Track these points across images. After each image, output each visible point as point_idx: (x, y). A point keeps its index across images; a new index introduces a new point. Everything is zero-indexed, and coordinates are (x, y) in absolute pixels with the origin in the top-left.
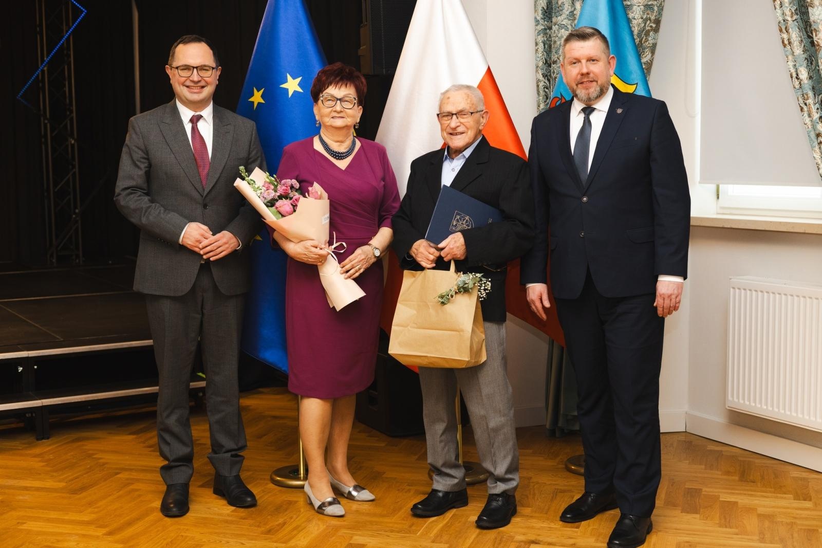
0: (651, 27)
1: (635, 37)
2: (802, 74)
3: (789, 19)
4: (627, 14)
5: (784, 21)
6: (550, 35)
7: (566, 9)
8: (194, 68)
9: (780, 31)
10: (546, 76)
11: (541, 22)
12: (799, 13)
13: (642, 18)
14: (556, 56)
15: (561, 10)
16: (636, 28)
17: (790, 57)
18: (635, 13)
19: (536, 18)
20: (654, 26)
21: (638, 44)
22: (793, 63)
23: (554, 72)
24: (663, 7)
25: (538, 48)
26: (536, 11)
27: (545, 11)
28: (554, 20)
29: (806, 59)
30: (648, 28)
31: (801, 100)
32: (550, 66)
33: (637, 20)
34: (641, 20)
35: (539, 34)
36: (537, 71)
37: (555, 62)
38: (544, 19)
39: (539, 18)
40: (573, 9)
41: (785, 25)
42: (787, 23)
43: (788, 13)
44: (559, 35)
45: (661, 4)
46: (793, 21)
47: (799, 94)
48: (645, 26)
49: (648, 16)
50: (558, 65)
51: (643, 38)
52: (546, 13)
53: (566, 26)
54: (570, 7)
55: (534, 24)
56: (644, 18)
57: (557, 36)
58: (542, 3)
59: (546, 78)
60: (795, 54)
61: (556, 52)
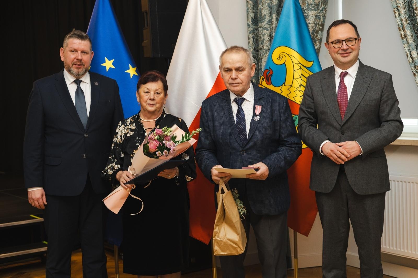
0: (319, 28)
1: (311, 34)
2: (414, 55)
3: (405, 23)
4: (306, 21)
5: (401, 24)
6: (257, 34)
7: (267, 18)
8: (343, 41)
9: (399, 30)
10: (255, 57)
11: (251, 26)
12: (410, 20)
13: (314, 23)
14: (262, 45)
15: (264, 19)
16: (311, 29)
17: (406, 45)
18: (310, 20)
19: (248, 24)
20: (321, 28)
21: (313, 38)
22: (408, 48)
23: (260, 55)
24: (325, 17)
25: (250, 41)
26: (248, 20)
28: (260, 25)
29: (415, 45)
31: (413, 69)
32: (257, 51)
33: (312, 24)
34: (313, 24)
35: (250, 33)
37: (261, 49)
38: (253, 24)
39: (250, 24)
40: (271, 18)
41: (402, 26)
42: (404, 25)
43: (404, 19)
44: (263, 33)
45: (324, 15)
46: (407, 24)
48: (316, 28)
49: (318, 22)
50: (263, 51)
51: (315, 34)
52: (254, 20)
53: (267, 28)
54: (269, 17)
55: (247, 27)
56: (315, 23)
57: (262, 34)
58: (252, 15)
59: (255, 58)
60: (409, 43)
61: (261, 43)
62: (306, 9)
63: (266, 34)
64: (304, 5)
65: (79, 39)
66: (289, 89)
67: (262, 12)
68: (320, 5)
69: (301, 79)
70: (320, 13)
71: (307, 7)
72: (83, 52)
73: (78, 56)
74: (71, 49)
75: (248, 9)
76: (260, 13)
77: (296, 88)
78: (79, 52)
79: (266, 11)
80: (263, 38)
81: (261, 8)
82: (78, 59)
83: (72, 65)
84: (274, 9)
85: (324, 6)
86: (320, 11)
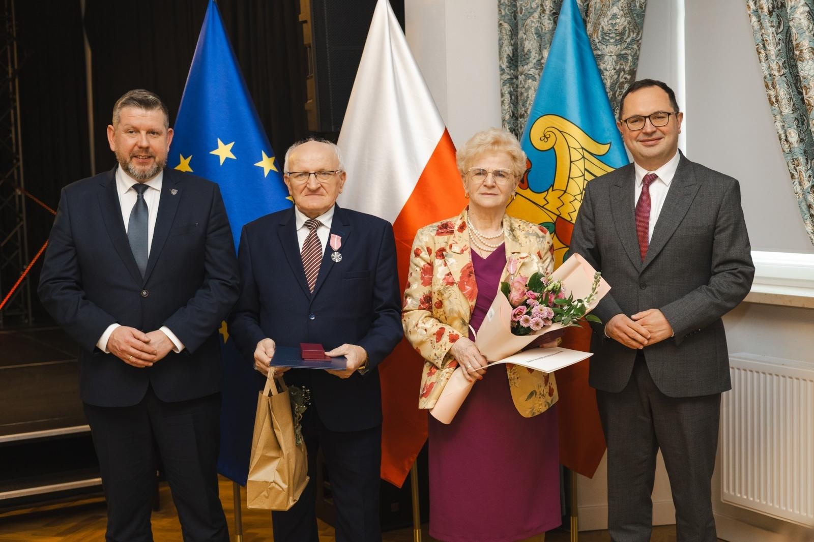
0: (625, 78)
1: (608, 90)
2: (792, 137)
3: (777, 74)
4: (597, 65)
5: (770, 75)
6: (517, 85)
7: (533, 57)
9: (766, 87)
10: (514, 130)
11: (507, 70)
12: (788, 67)
13: (615, 69)
14: (523, 109)
15: (528, 58)
16: (609, 80)
17: (778, 117)
18: (606, 64)
19: (500, 67)
20: (629, 77)
21: (612, 98)
22: (782, 124)
24: (638, 56)
25: (504, 100)
26: (501, 59)
27: (511, 59)
28: (520, 69)
29: (796, 119)
30: (621, 80)
31: (791, 165)
32: (517, 119)
33: (610, 72)
34: (613, 72)
35: (504, 84)
36: (503, 125)
37: (522, 116)
38: (509, 67)
39: (504, 67)
40: (540, 57)
41: (771, 80)
42: (774, 78)
43: (775, 66)
44: (526, 86)
45: (636, 53)
46: (781, 76)
47: (789, 158)
48: (618, 77)
49: (622, 67)
50: (525, 120)
51: (617, 90)
52: (512, 60)
53: (534, 76)
54: (537, 55)
55: (500, 73)
56: (617, 69)
57: (524, 88)
58: (508, 50)
59: (514, 132)
60: (783, 114)
61: (523, 105)
62: (600, 42)
63: (533, 88)
64: (596, 35)
65: (141, 107)
66: (561, 198)
67: (524, 44)
68: (627, 33)
69: (584, 179)
70: (625, 48)
71: (600, 38)
72: (151, 132)
73: (142, 141)
74: (126, 127)
75: (500, 39)
76: (521, 46)
77: (574, 196)
78: (143, 133)
79: (532, 42)
80: (525, 94)
81: (522, 38)
82: (140, 147)
83: (131, 158)
84: (547, 41)
85: (635, 35)
86: (626, 46)
